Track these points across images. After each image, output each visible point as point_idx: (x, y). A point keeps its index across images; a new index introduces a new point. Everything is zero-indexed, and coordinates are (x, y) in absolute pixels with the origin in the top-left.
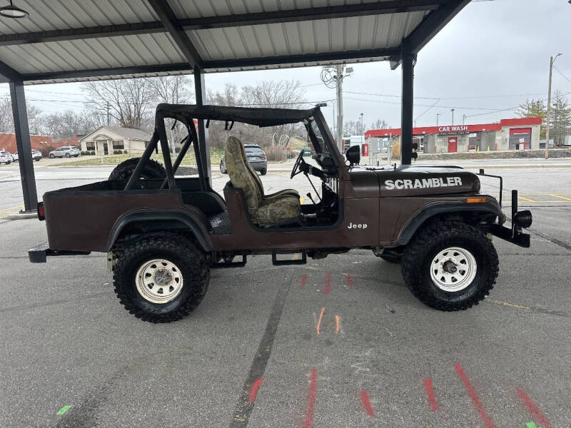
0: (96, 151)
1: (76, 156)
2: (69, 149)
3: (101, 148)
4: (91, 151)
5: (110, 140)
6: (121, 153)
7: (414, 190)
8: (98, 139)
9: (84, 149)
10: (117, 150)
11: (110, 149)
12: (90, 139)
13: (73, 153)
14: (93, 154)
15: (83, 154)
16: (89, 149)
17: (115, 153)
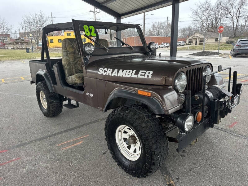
0: (192, 43)
1: (183, 45)
2: (180, 42)
3: (194, 42)
4: (190, 44)
5: (199, 38)
6: (202, 44)
7: (111, 76)
8: (194, 38)
9: (187, 42)
10: (201, 43)
11: (198, 42)
12: (190, 38)
13: (182, 44)
14: (191, 44)
15: (187, 45)
16: (189, 42)
17: (200, 44)
